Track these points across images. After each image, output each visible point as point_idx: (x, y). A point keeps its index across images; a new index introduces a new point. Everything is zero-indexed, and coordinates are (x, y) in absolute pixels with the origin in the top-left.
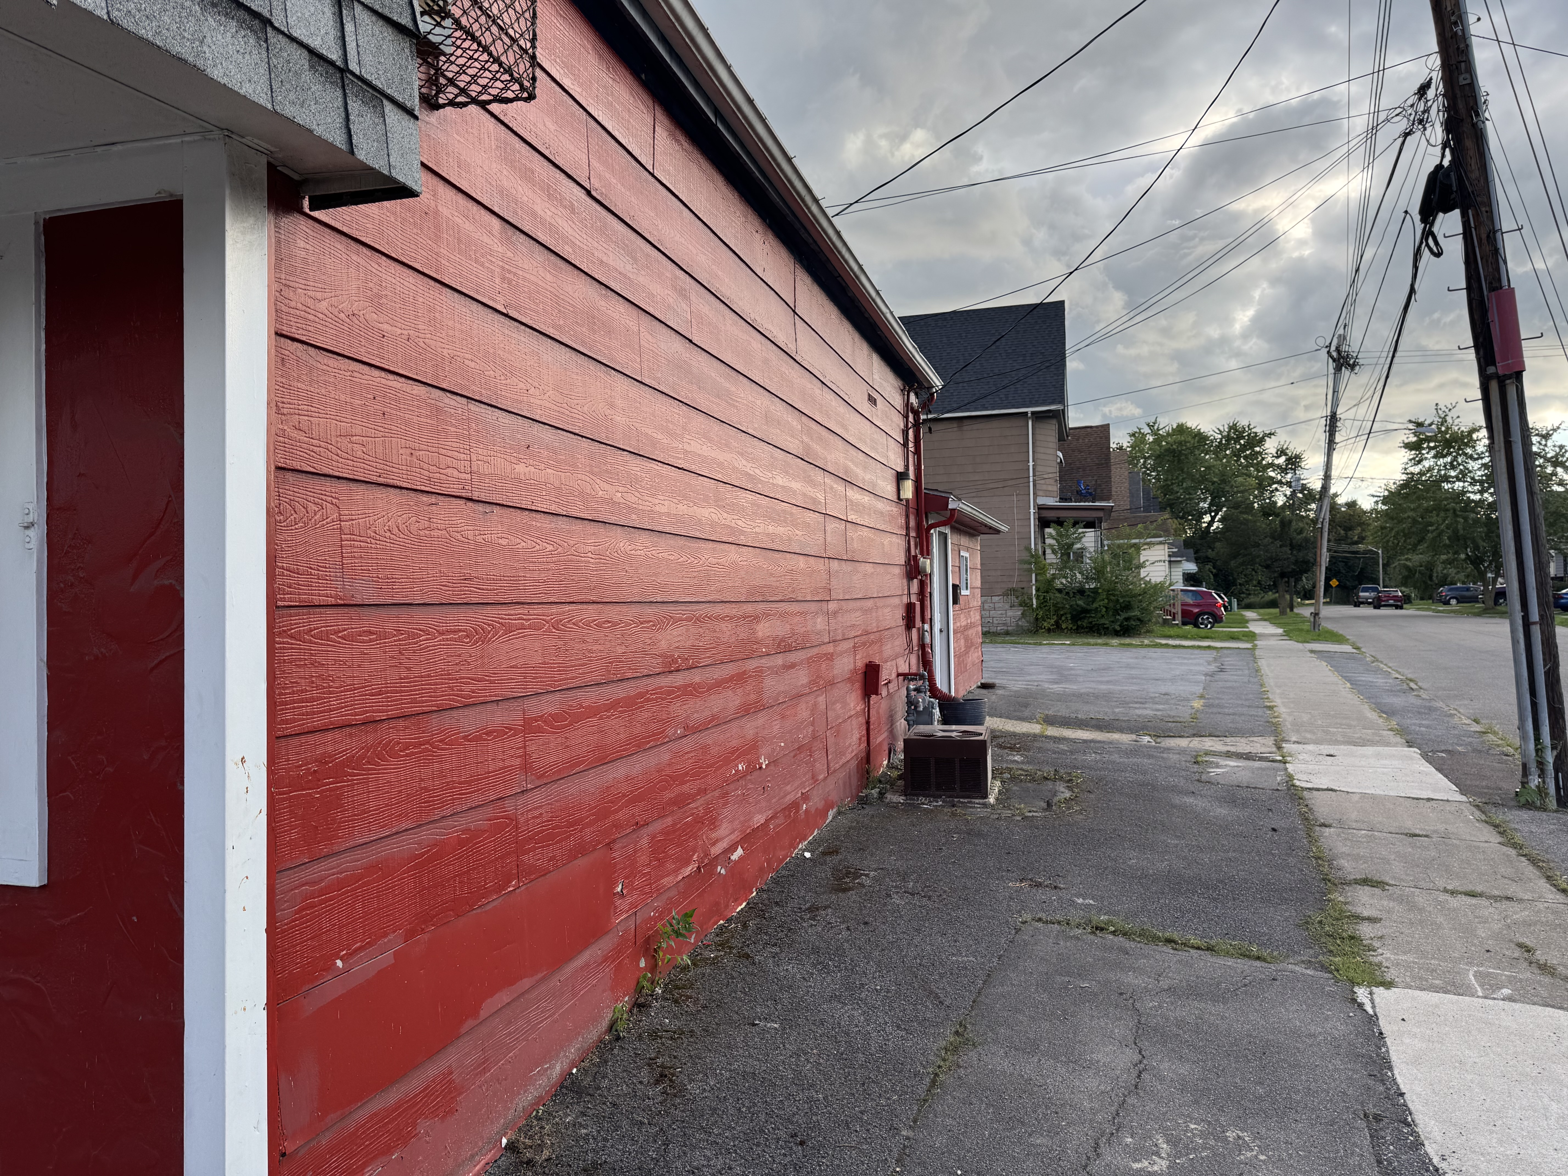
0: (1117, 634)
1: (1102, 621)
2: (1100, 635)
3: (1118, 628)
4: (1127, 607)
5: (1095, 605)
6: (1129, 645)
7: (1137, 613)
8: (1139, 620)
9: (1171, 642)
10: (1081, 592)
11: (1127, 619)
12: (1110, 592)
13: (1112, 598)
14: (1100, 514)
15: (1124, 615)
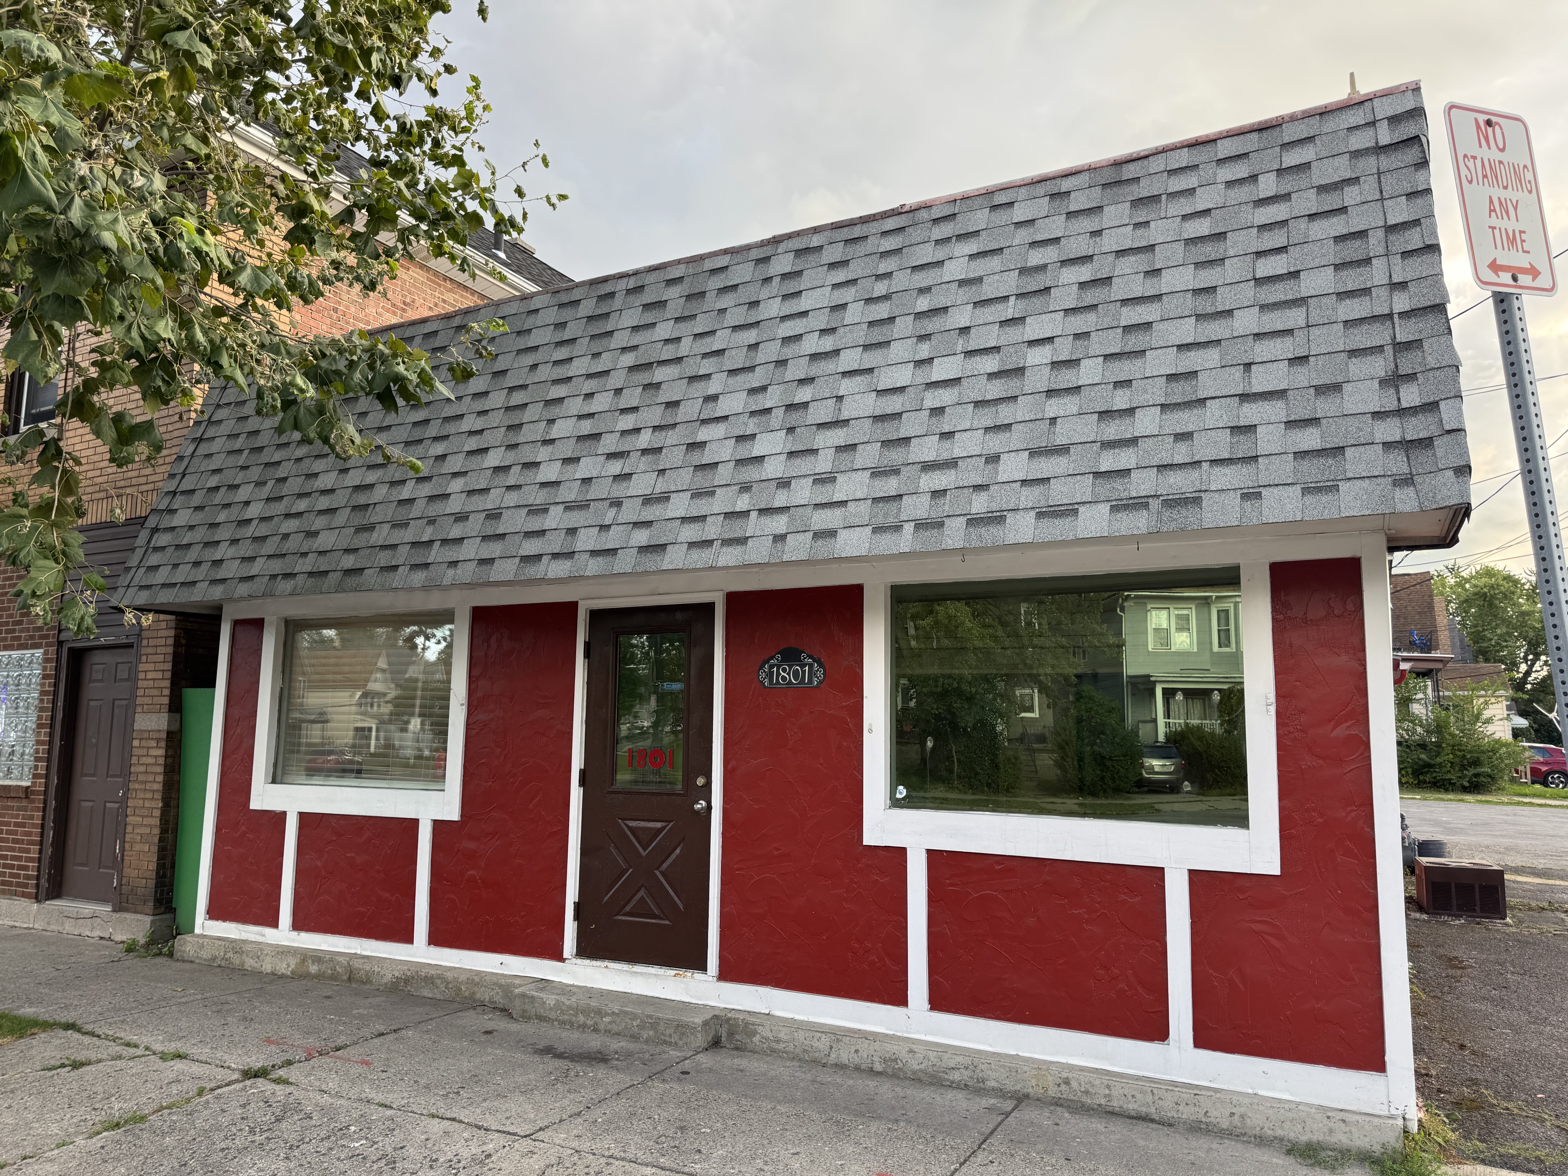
0: (1466, 790)
1: (1448, 776)
2: (1447, 790)
3: (1466, 784)
4: (1476, 763)
5: (1438, 760)
6: (1487, 802)
7: (1487, 770)
8: (1490, 776)
9: (1527, 800)
10: (1423, 746)
11: (1476, 775)
12: (1456, 747)
13: (1458, 753)
14: (1439, 666)
15: (1472, 771)
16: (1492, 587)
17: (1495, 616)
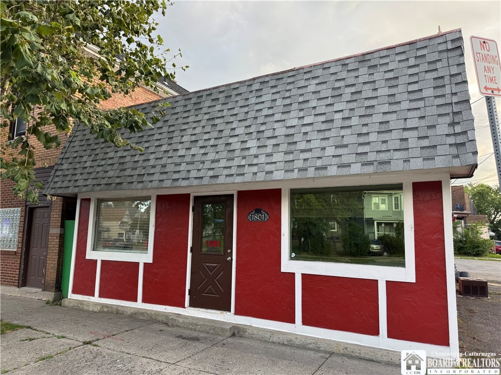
0: (475, 256)
1: (469, 251)
2: (468, 256)
3: (475, 254)
4: (478, 247)
5: (466, 246)
6: (482, 259)
7: (481, 249)
8: (482, 251)
9: (495, 259)
10: (461, 241)
11: (478, 251)
12: (471, 242)
13: (472, 244)
14: (466, 215)
15: (477, 249)
16: (483, 190)
17: (484, 200)
